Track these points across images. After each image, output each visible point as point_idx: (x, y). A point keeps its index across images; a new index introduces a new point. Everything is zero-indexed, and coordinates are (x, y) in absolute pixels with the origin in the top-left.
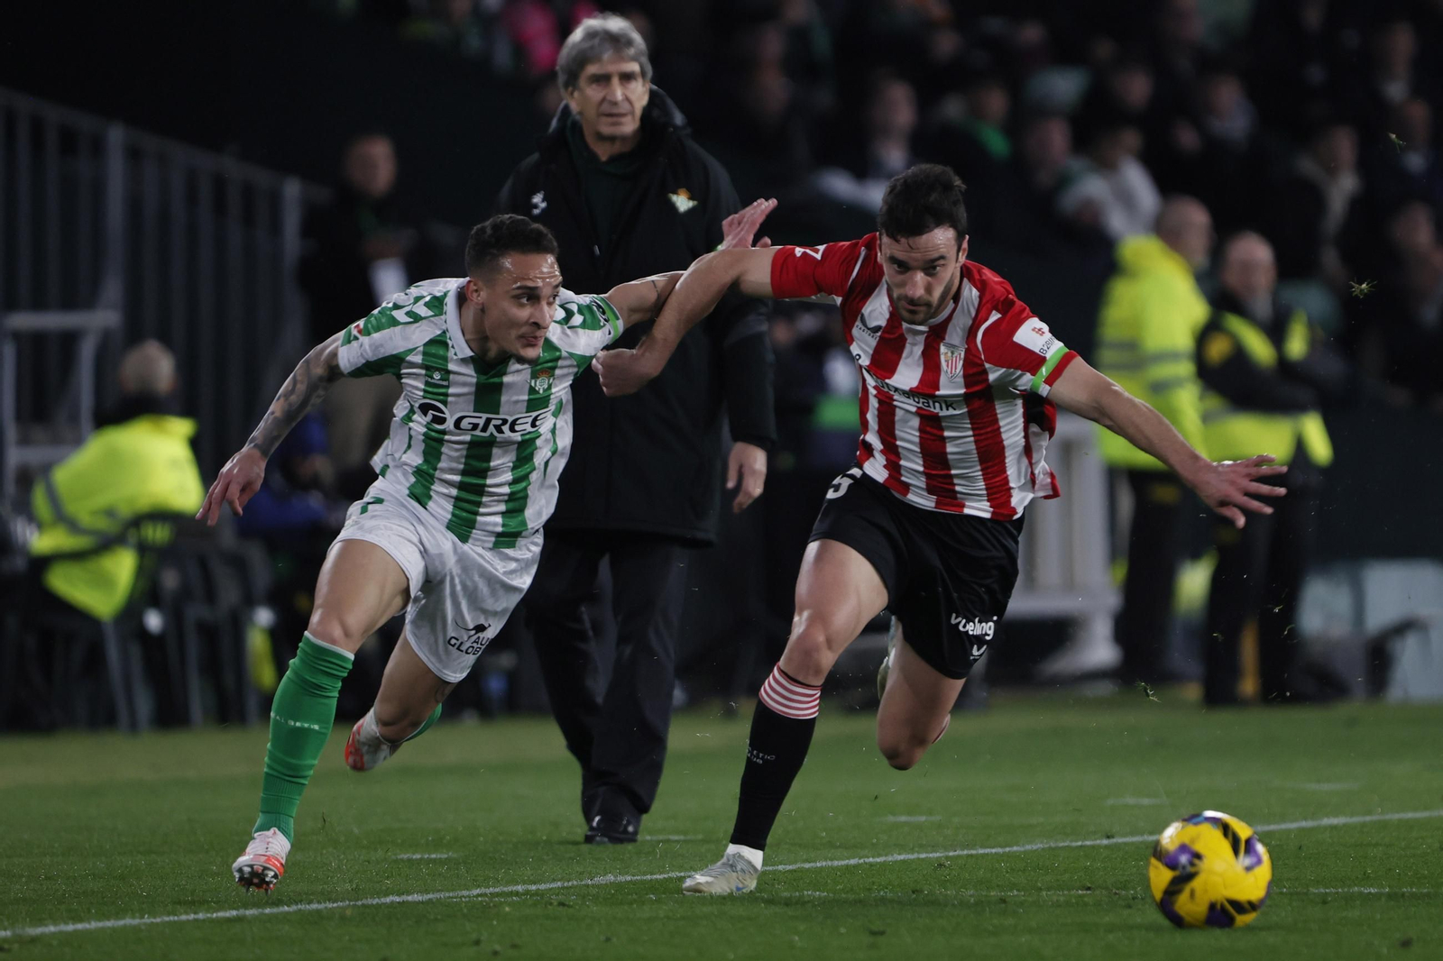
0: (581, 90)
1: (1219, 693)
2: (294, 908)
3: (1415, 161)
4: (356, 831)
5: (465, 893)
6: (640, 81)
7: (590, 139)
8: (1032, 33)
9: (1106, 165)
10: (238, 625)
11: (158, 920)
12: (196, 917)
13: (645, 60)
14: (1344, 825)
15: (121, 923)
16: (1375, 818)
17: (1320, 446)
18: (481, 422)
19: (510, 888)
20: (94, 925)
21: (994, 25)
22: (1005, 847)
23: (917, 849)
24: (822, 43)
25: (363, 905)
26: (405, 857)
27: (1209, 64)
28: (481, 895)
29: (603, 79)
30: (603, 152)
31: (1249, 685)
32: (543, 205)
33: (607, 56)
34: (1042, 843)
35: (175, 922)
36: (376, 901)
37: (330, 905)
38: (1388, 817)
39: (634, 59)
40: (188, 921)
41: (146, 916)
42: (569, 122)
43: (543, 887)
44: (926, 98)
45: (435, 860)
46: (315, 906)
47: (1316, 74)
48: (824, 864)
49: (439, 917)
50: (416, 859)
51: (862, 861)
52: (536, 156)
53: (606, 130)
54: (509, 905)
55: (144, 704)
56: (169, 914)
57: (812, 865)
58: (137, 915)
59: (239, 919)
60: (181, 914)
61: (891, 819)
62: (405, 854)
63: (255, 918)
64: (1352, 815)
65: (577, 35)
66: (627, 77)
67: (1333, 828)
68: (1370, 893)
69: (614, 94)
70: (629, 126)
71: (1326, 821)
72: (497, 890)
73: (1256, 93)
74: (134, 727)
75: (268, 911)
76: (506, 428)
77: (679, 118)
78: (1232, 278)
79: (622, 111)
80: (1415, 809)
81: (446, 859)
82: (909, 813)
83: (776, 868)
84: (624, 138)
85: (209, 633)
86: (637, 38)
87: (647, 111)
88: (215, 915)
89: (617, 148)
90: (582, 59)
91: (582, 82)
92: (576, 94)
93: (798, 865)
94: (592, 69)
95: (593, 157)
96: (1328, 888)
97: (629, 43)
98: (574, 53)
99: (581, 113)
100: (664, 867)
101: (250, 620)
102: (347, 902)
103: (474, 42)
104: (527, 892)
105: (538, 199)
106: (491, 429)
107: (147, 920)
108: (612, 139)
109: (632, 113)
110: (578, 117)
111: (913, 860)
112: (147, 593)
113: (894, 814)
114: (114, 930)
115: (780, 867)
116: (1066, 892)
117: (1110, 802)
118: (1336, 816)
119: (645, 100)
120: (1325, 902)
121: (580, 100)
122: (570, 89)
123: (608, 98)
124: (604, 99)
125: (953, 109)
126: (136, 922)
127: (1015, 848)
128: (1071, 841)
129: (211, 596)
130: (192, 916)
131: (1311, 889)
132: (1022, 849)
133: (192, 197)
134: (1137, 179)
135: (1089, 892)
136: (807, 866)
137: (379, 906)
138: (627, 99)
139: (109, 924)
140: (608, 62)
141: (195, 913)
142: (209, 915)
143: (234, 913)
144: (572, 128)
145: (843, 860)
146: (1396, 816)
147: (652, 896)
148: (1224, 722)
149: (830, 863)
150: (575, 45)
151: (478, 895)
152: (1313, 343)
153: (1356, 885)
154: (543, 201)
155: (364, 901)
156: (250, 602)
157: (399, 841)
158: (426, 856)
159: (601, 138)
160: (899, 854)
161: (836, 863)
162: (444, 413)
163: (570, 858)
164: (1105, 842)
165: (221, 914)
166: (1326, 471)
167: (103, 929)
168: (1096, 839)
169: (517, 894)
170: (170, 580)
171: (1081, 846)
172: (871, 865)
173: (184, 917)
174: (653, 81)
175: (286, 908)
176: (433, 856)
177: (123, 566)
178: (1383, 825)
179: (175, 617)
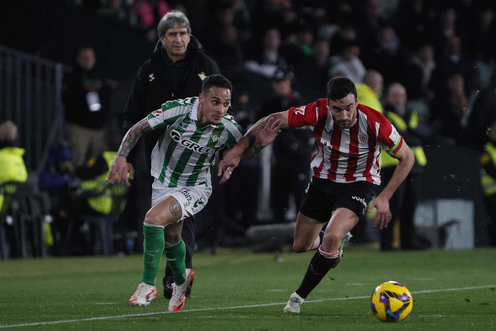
0: (166, 38)
1: (386, 246)
2: (59, 322)
3: (455, 58)
4: (81, 295)
5: (120, 316)
6: (187, 34)
7: (169, 54)
8: (321, 13)
9: (346, 59)
10: (39, 222)
11: (11, 326)
12: (24, 325)
13: (189, 27)
14: (430, 293)
16: (441, 290)
17: (422, 159)
18: (191, 144)
19: (135, 315)
21: (307, 10)
22: (310, 300)
23: (279, 301)
24: (247, 16)
25: (83, 321)
26: (99, 304)
27: (383, 23)
28: (125, 317)
29: (174, 34)
30: (174, 59)
31: (396, 243)
32: (153, 78)
33: (175, 26)
34: (323, 299)
35: (17, 327)
36: (88, 319)
37: (72, 321)
38: (445, 290)
39: (185, 27)
40: (22, 326)
41: (7, 325)
42: (161, 48)
43: (147, 314)
44: (284, 35)
45: (109, 305)
46: (66, 321)
47: (421, 28)
48: (246, 306)
49: (110, 325)
50: (102, 305)
51: (260, 305)
52: (150, 60)
53: (175, 52)
54: (135, 321)
55: (6, 250)
56: (15, 324)
57: (242, 307)
58: (3, 324)
59: (40, 326)
60: (19, 324)
61: (270, 290)
62: (98, 303)
63: (45, 325)
64: (433, 289)
65: (165, 18)
66: (182, 33)
67: (426, 294)
68: (439, 317)
69: (178, 39)
70: (183, 50)
71: (424, 292)
72: (131, 315)
73: (399, 34)
74: (2, 257)
75: (50, 323)
76: (198, 149)
77: (200, 46)
78: (391, 99)
79: (181, 45)
80: (455, 287)
81: (113, 304)
82: (277, 289)
83: (229, 308)
84: (181, 55)
85: (29, 224)
86: (186, 19)
87: (189, 44)
88: (31, 324)
89: (179, 58)
90: (167, 27)
91: (167, 35)
92: (164, 39)
93: (237, 307)
94: (170, 31)
95: (171, 61)
96: (424, 315)
97: (183, 21)
98: (164, 25)
99: (166, 45)
100: (190, 308)
101: (44, 220)
102: (78, 320)
103: (122, 15)
104: (141, 316)
105: (151, 76)
106: (193, 148)
108: (177, 55)
109: (184, 46)
110: (165, 47)
111: (277, 305)
113: (271, 289)
115: (231, 308)
116: (332, 317)
117: (347, 285)
118: (427, 290)
119: (189, 41)
120: (423, 320)
121: (166, 41)
122: (162, 37)
123: (176, 41)
124: (174, 41)
125: (293, 39)
127: (314, 301)
128: (334, 298)
129: (30, 211)
130: (23, 325)
131: (418, 315)
132: (316, 301)
133: (24, 70)
134: (357, 64)
135: (340, 316)
136: (240, 307)
137: (89, 321)
138: (183, 41)
140: (176, 28)
141: (24, 324)
142: (29, 324)
143: (38, 323)
144: (163, 51)
145: (253, 305)
146: (448, 290)
147: (185, 318)
148: (388, 256)
149: (248, 306)
150: (164, 22)
151: (124, 317)
152: (419, 122)
153: (434, 314)
154: (153, 77)
155: (84, 319)
156: (44, 214)
157: (96, 298)
158: (106, 304)
159: (173, 54)
160: (273, 303)
161: (250, 306)
162: (180, 137)
163: (157, 304)
164: (346, 299)
165: (33, 324)
166: (424, 168)
168: (342, 298)
169: (138, 317)
170: (15, 206)
171: (337, 300)
172: (263, 307)
173: (20, 325)
174: (191, 33)
175: (56, 322)
176: (108, 304)
178: (443, 293)
179: (17, 219)
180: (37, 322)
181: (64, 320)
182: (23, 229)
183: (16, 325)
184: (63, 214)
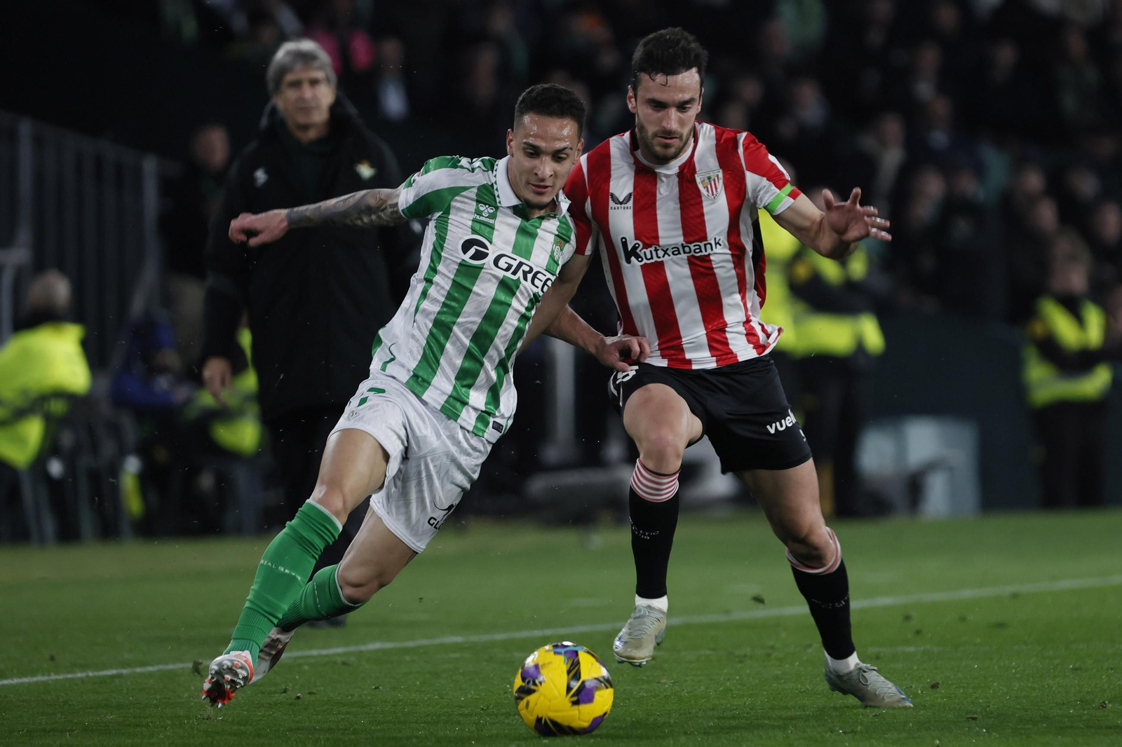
0: (284, 94)
3: (940, 138)
6: (326, 85)
7: (292, 128)
10: (115, 470)
15: (34, 679)
17: (873, 338)
18: (515, 264)
20: (15, 681)
27: (794, 71)
30: (305, 137)
32: (265, 178)
39: (321, 69)
43: (331, 652)
53: (302, 120)
54: (307, 665)
55: (49, 525)
59: (119, 676)
66: (314, 82)
69: (305, 94)
70: (320, 116)
73: (829, 92)
74: (42, 541)
76: (530, 276)
79: (313, 106)
85: (95, 477)
87: (332, 107)
91: (284, 87)
92: (281, 97)
94: (290, 77)
98: (278, 66)
105: (259, 173)
106: (520, 274)
107: (53, 677)
109: (321, 108)
110: (283, 113)
112: (50, 448)
114: (29, 684)
119: (331, 98)
122: (277, 92)
123: (302, 98)
124: (298, 98)
126: (45, 678)
129: (95, 448)
138: (316, 98)
139: (25, 680)
140: (301, 73)
147: (408, 658)
150: (279, 60)
154: (264, 175)
156: (122, 453)
159: (300, 126)
162: (487, 249)
167: (22, 684)
169: (313, 657)
170: (67, 439)
175: (151, 668)
177: (33, 430)
179: (70, 466)
180: (112, 668)
181: (167, 663)
182: (84, 486)
183: (70, 676)
184: (161, 455)
